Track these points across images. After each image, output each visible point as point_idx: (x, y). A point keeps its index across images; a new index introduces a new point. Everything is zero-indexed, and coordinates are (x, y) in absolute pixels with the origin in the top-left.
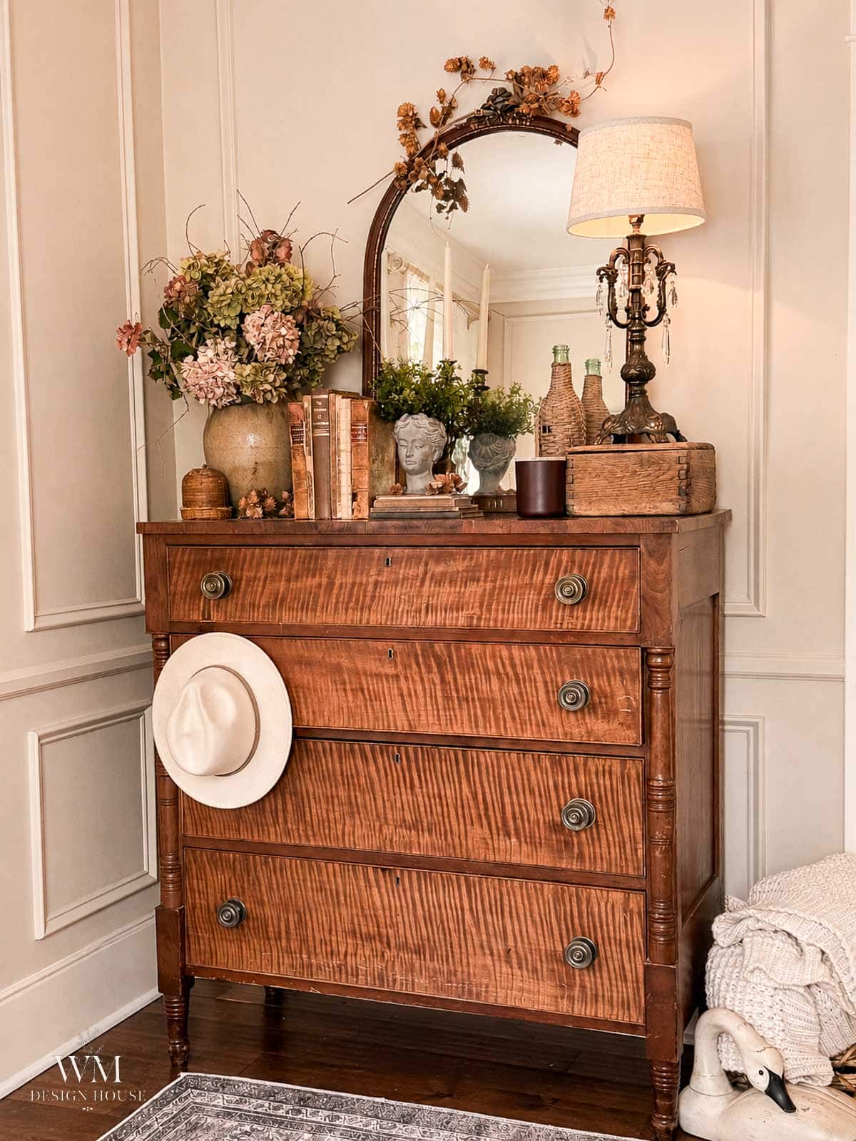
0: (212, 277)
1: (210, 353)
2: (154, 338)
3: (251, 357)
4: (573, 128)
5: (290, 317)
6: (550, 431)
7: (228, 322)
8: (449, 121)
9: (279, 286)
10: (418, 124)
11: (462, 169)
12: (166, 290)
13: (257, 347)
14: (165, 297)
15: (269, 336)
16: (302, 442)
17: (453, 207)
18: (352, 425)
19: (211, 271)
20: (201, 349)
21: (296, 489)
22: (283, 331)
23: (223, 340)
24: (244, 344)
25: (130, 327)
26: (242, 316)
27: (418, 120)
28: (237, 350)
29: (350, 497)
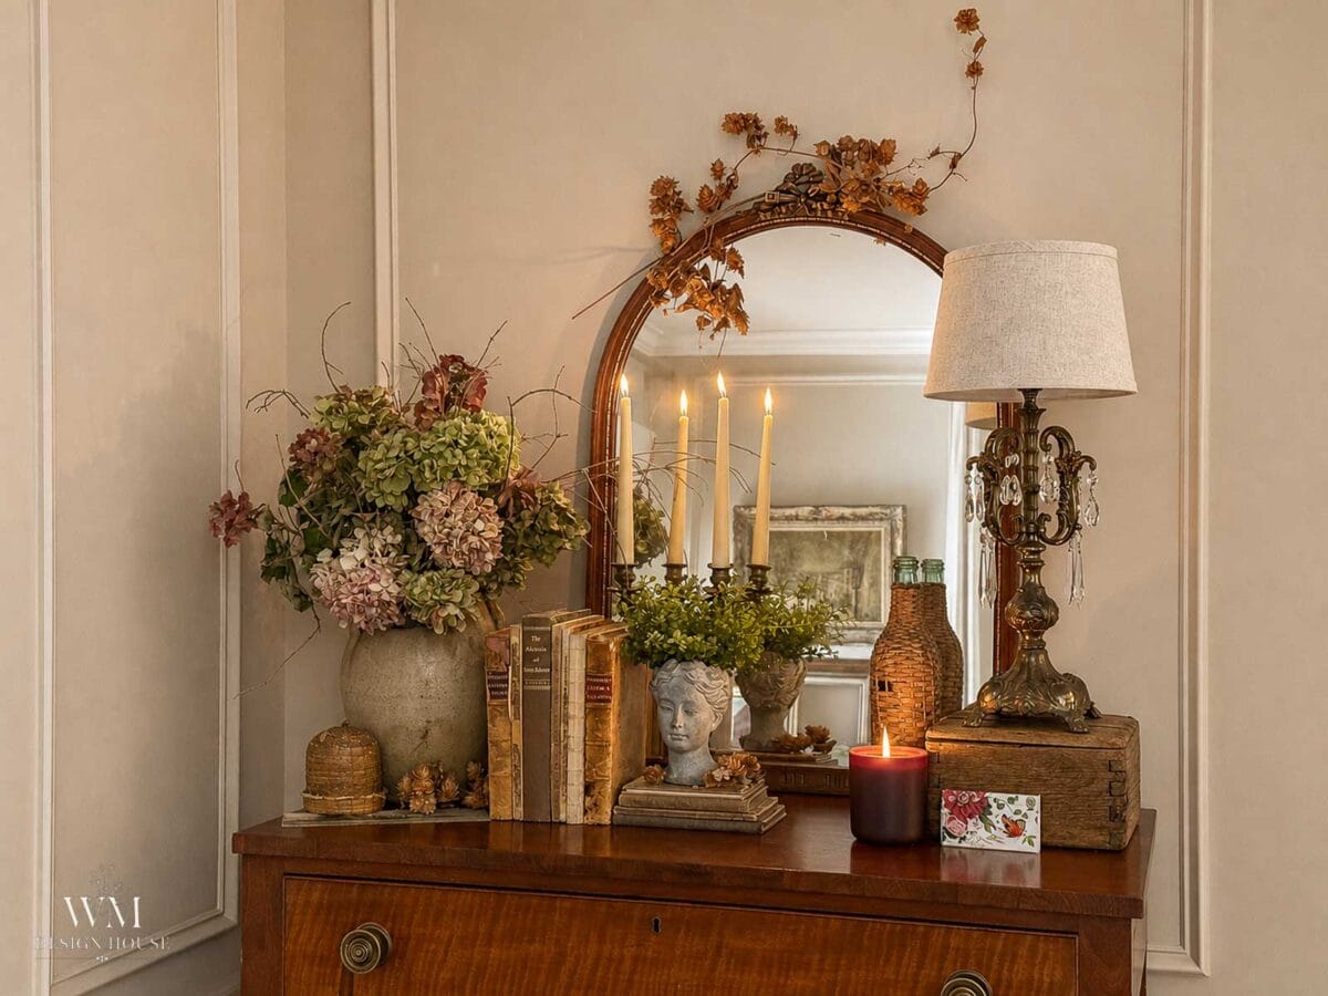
0: (367, 429)
1: (360, 554)
2: (271, 519)
3: (428, 563)
4: (914, 230)
5: (490, 502)
6: (890, 690)
7: (391, 501)
8: (727, 203)
9: (475, 453)
10: (680, 207)
11: (741, 272)
12: (292, 449)
13: (438, 551)
14: (291, 459)
15: (459, 532)
16: (506, 697)
17: (724, 323)
18: (587, 676)
19: (364, 420)
20: (346, 543)
21: (494, 770)
22: (479, 525)
23: (382, 530)
24: (413, 538)
25: (229, 501)
26: (413, 495)
27: (680, 203)
28: (403, 548)
29: (582, 789)
